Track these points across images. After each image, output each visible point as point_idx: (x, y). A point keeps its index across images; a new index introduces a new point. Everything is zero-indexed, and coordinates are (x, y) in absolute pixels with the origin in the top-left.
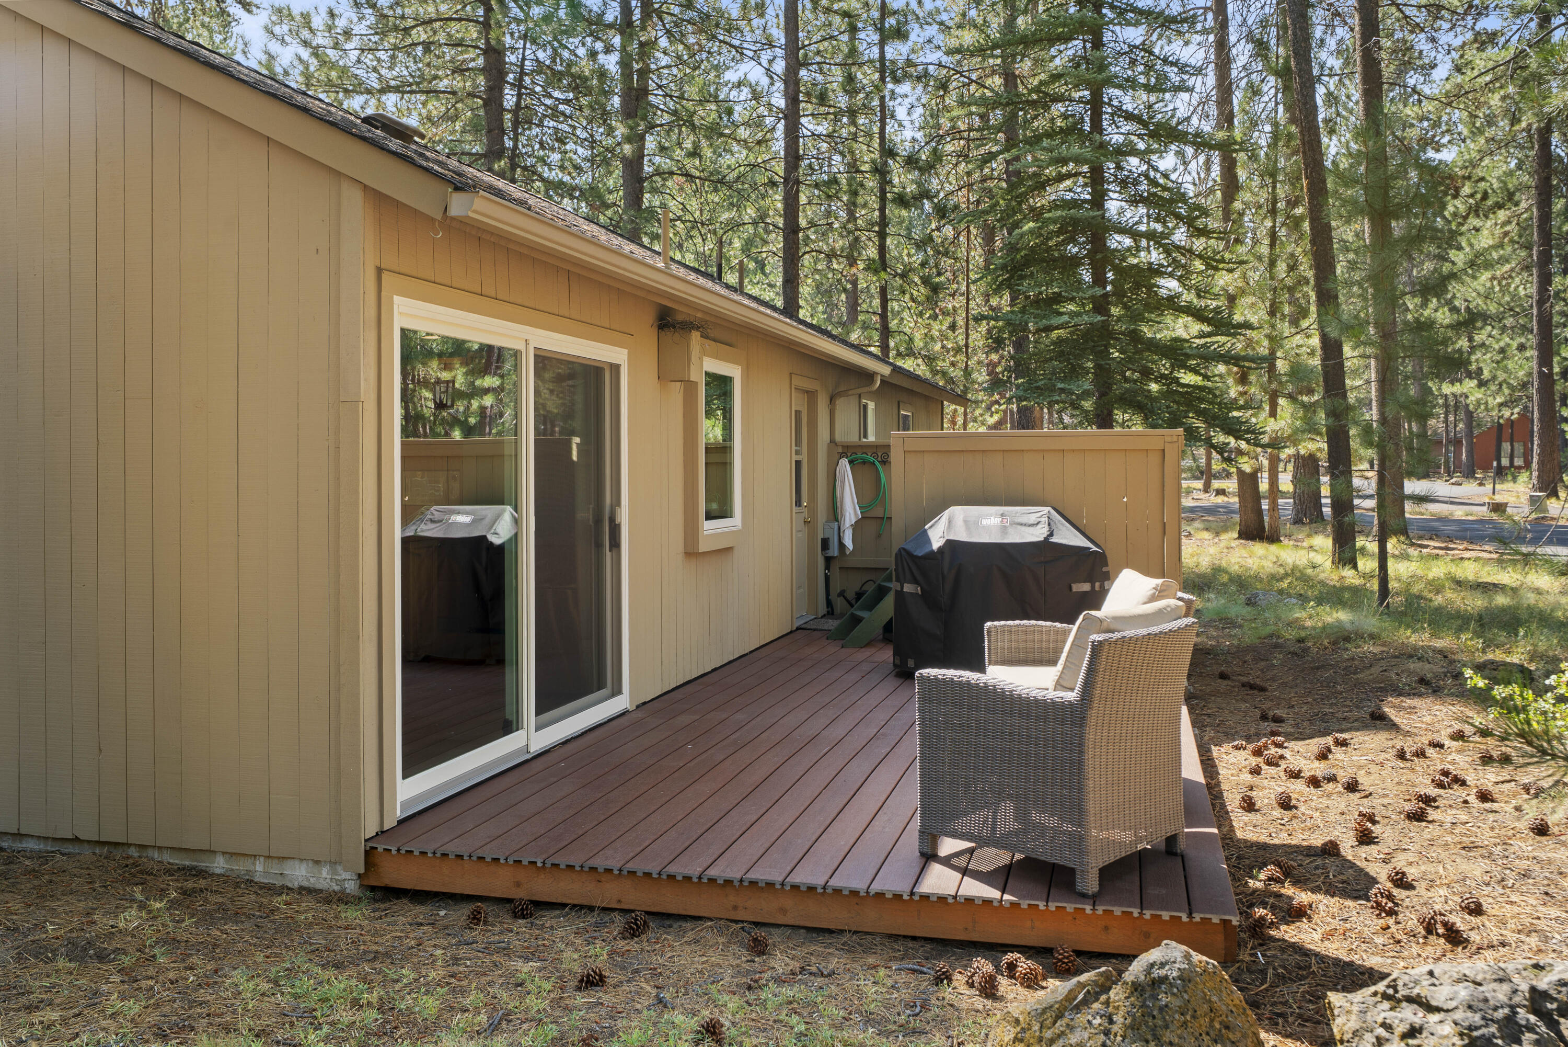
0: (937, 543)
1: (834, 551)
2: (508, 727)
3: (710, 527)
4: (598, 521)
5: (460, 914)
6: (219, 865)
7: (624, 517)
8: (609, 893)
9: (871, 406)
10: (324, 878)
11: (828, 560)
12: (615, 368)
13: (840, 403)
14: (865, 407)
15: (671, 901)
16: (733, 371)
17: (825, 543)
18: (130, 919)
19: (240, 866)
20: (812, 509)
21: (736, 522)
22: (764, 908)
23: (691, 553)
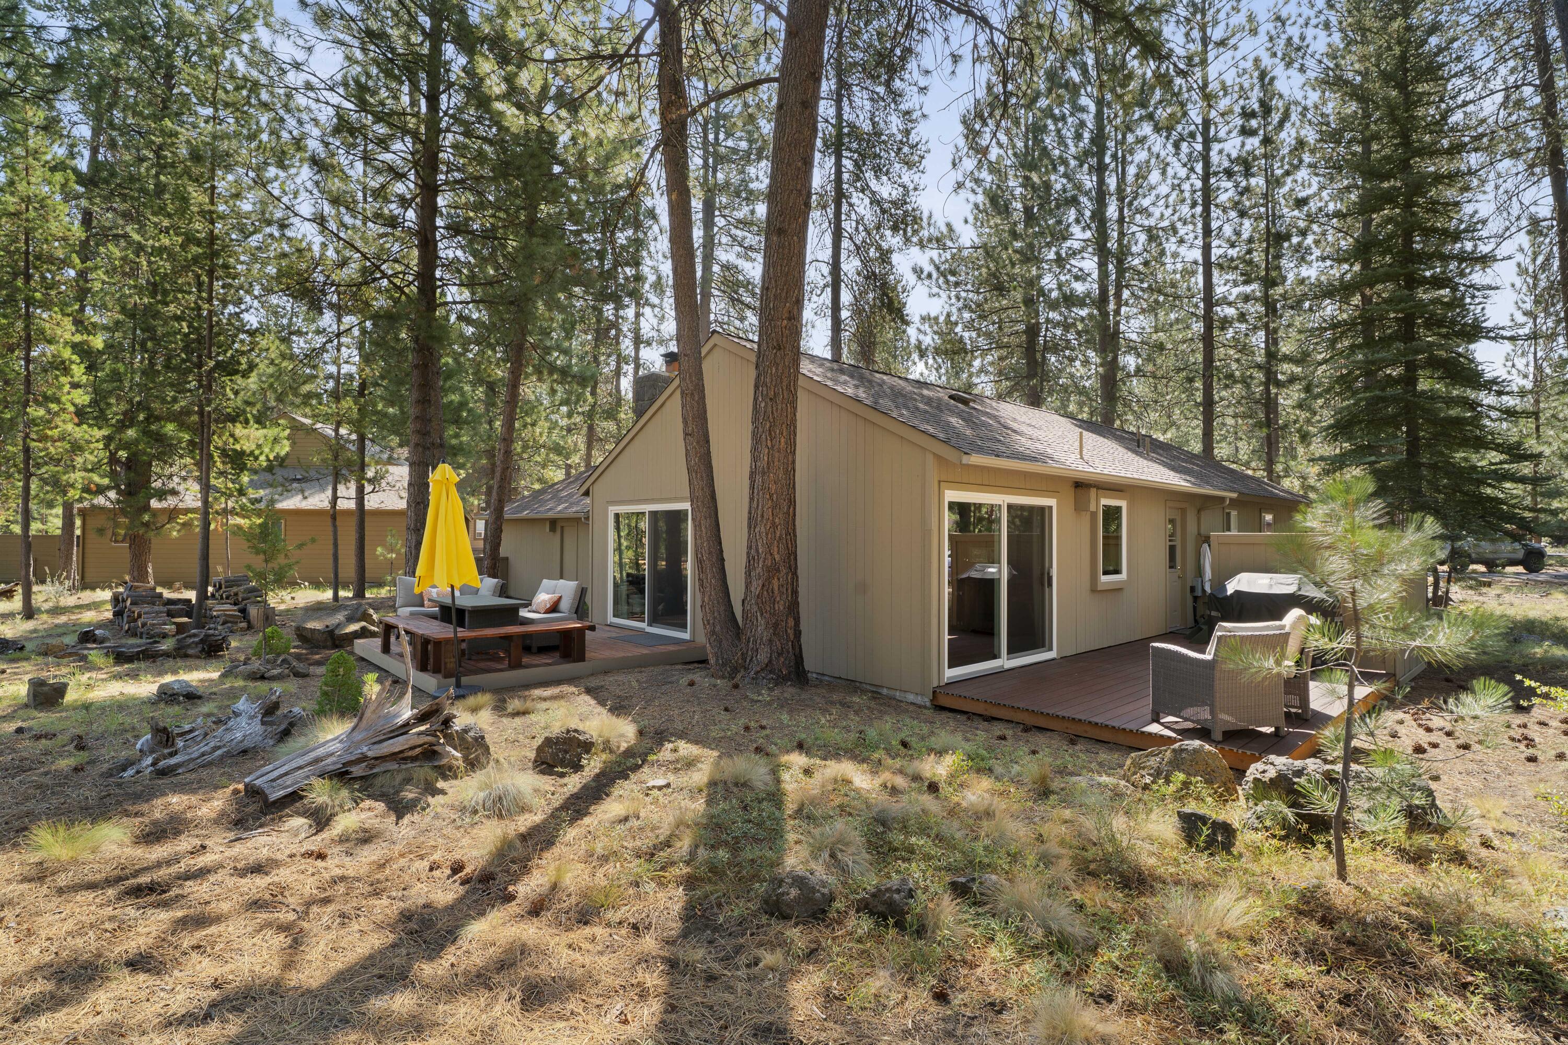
0: (1230, 591)
1: (1199, 593)
2: (995, 656)
3: (1105, 579)
4: (1042, 574)
5: (964, 718)
6: (885, 691)
7: (1054, 572)
8: (1019, 717)
9: (1234, 513)
10: (919, 700)
11: (1196, 599)
12: (1051, 508)
13: (1203, 515)
14: (1229, 514)
15: (1041, 722)
16: (1123, 504)
17: (1193, 589)
18: (856, 699)
19: (892, 693)
20: (1184, 569)
21: (1123, 576)
22: (1079, 730)
23: (1094, 589)
